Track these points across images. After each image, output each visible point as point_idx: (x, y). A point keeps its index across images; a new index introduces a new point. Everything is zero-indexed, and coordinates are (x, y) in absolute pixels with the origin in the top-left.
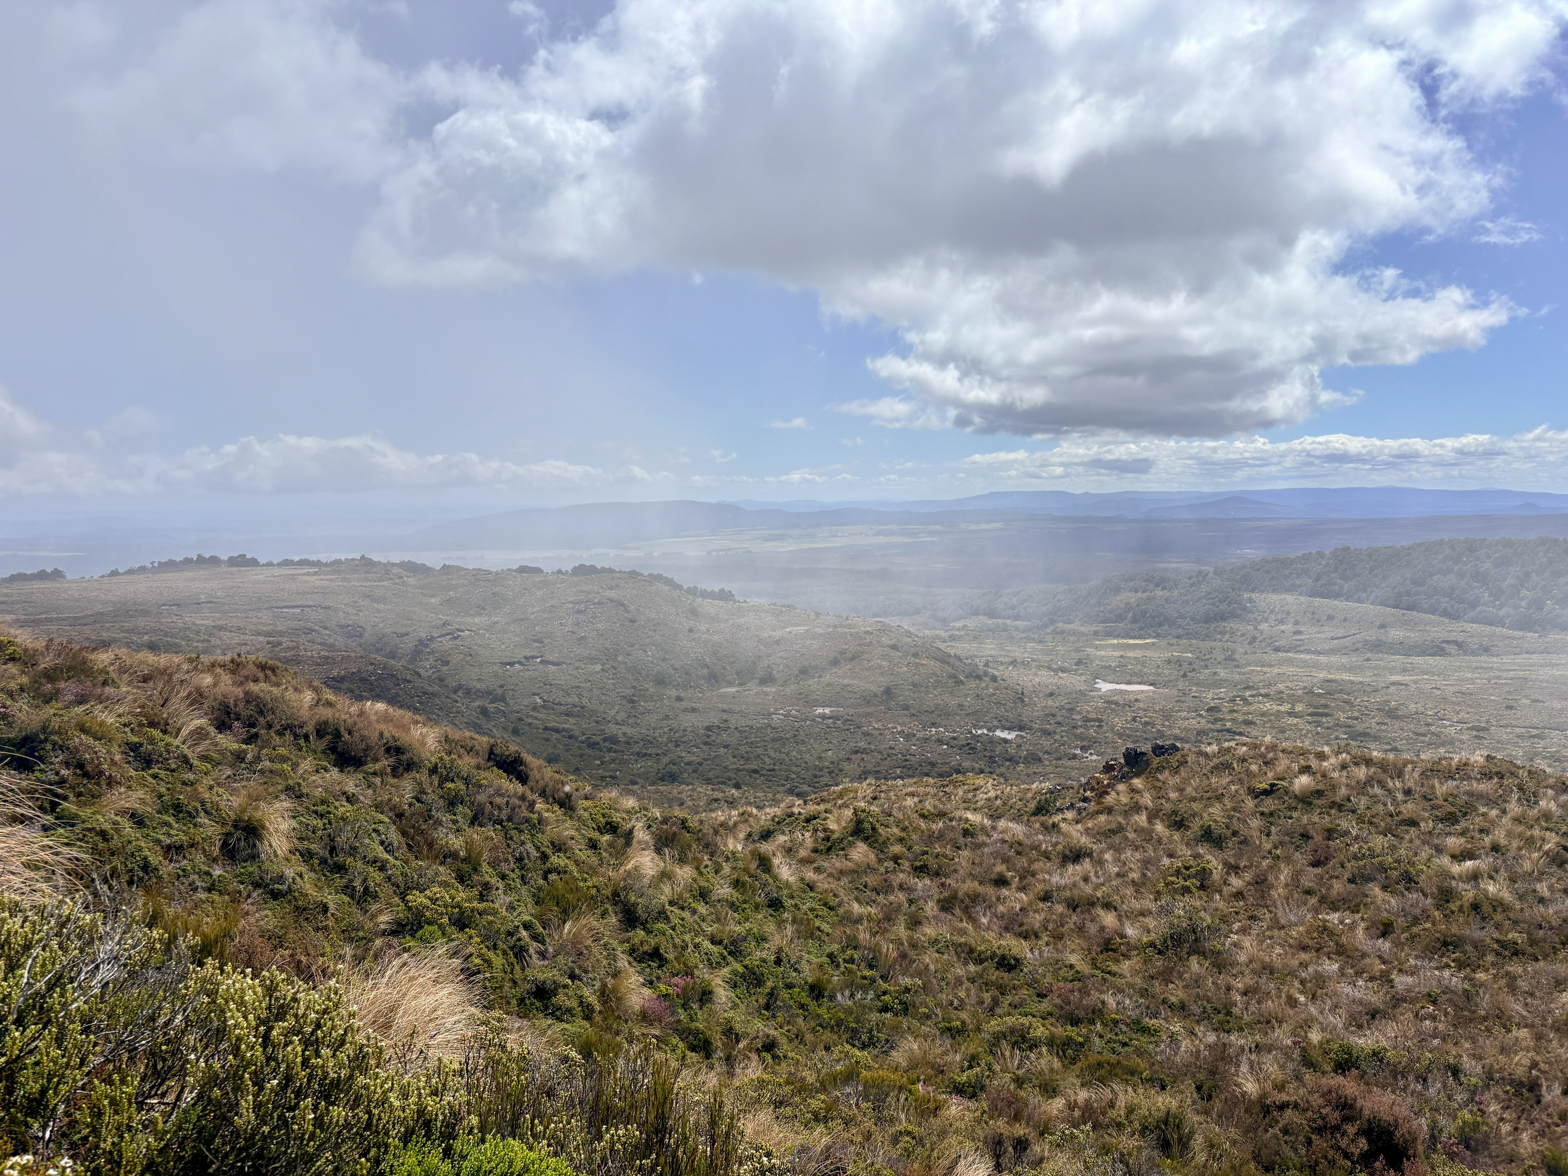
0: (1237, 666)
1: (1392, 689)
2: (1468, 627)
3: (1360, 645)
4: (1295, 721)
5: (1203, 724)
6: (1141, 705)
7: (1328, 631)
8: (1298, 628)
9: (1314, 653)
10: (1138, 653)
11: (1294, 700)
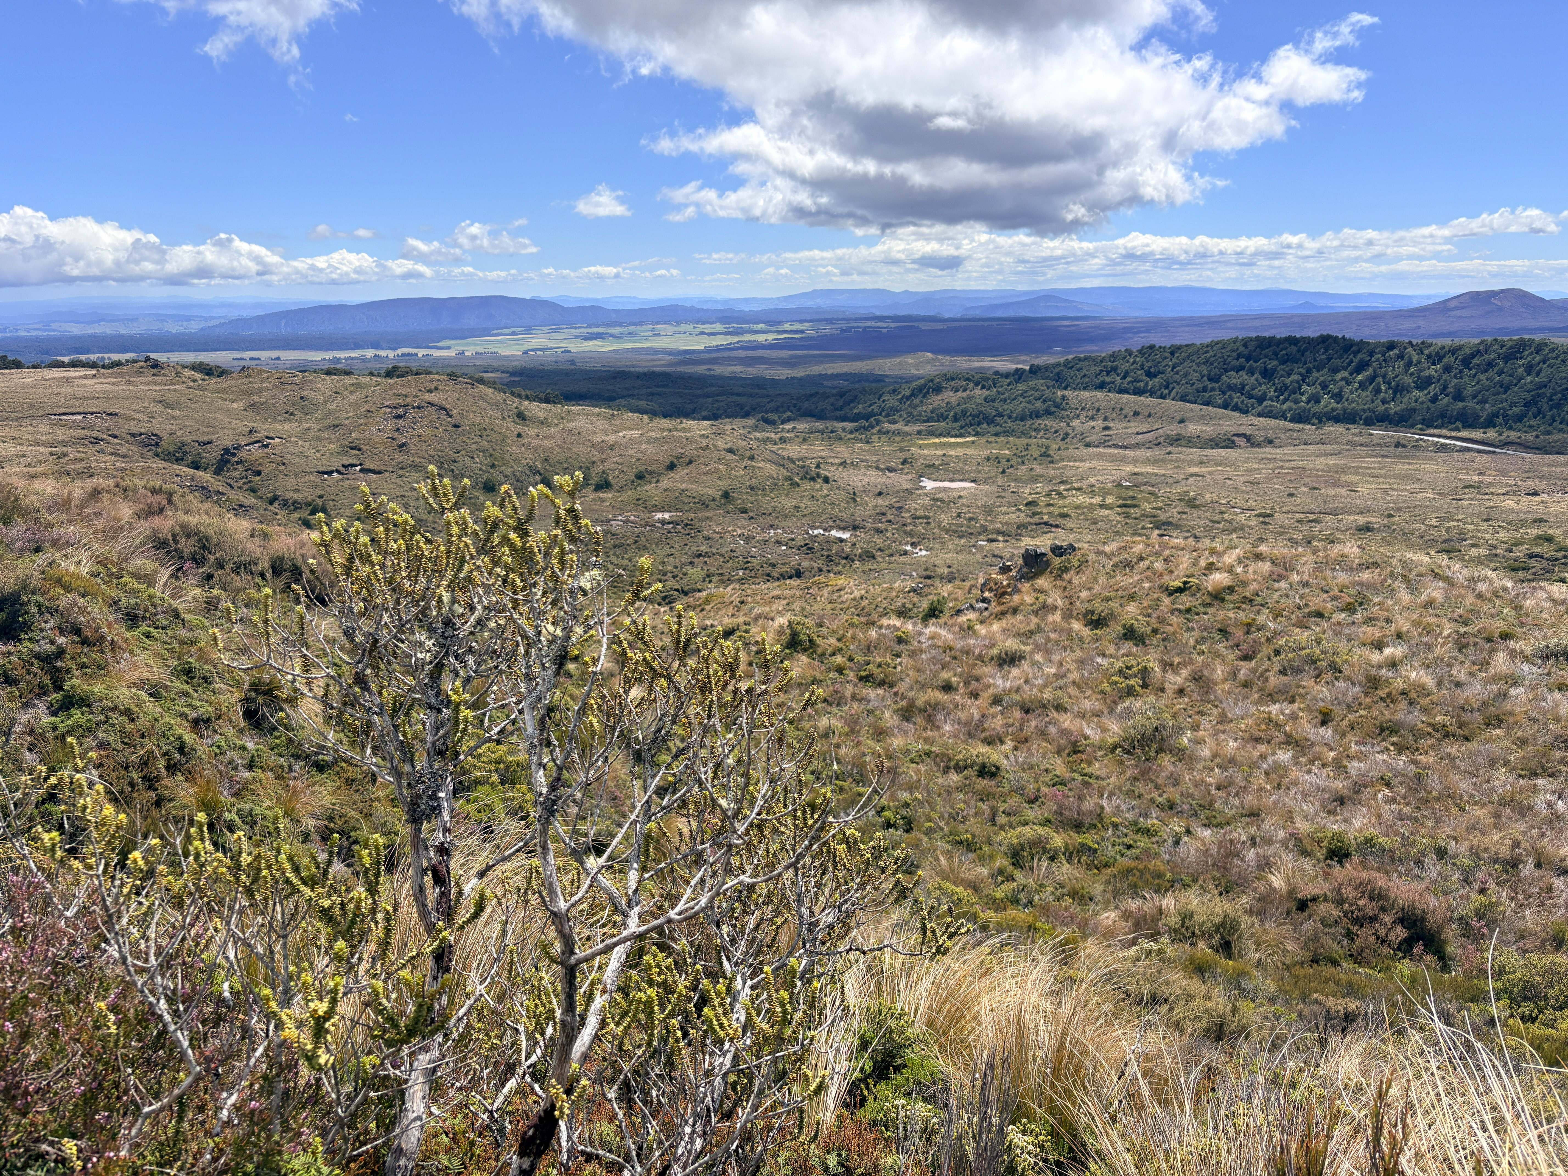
0: (1052, 462)
1: (1191, 479)
2: (1257, 421)
3: (1161, 440)
4: (1107, 512)
5: (1023, 518)
6: (964, 501)
7: (1135, 426)
8: (1106, 423)
9: (1121, 447)
10: (959, 452)
11: (1105, 493)
